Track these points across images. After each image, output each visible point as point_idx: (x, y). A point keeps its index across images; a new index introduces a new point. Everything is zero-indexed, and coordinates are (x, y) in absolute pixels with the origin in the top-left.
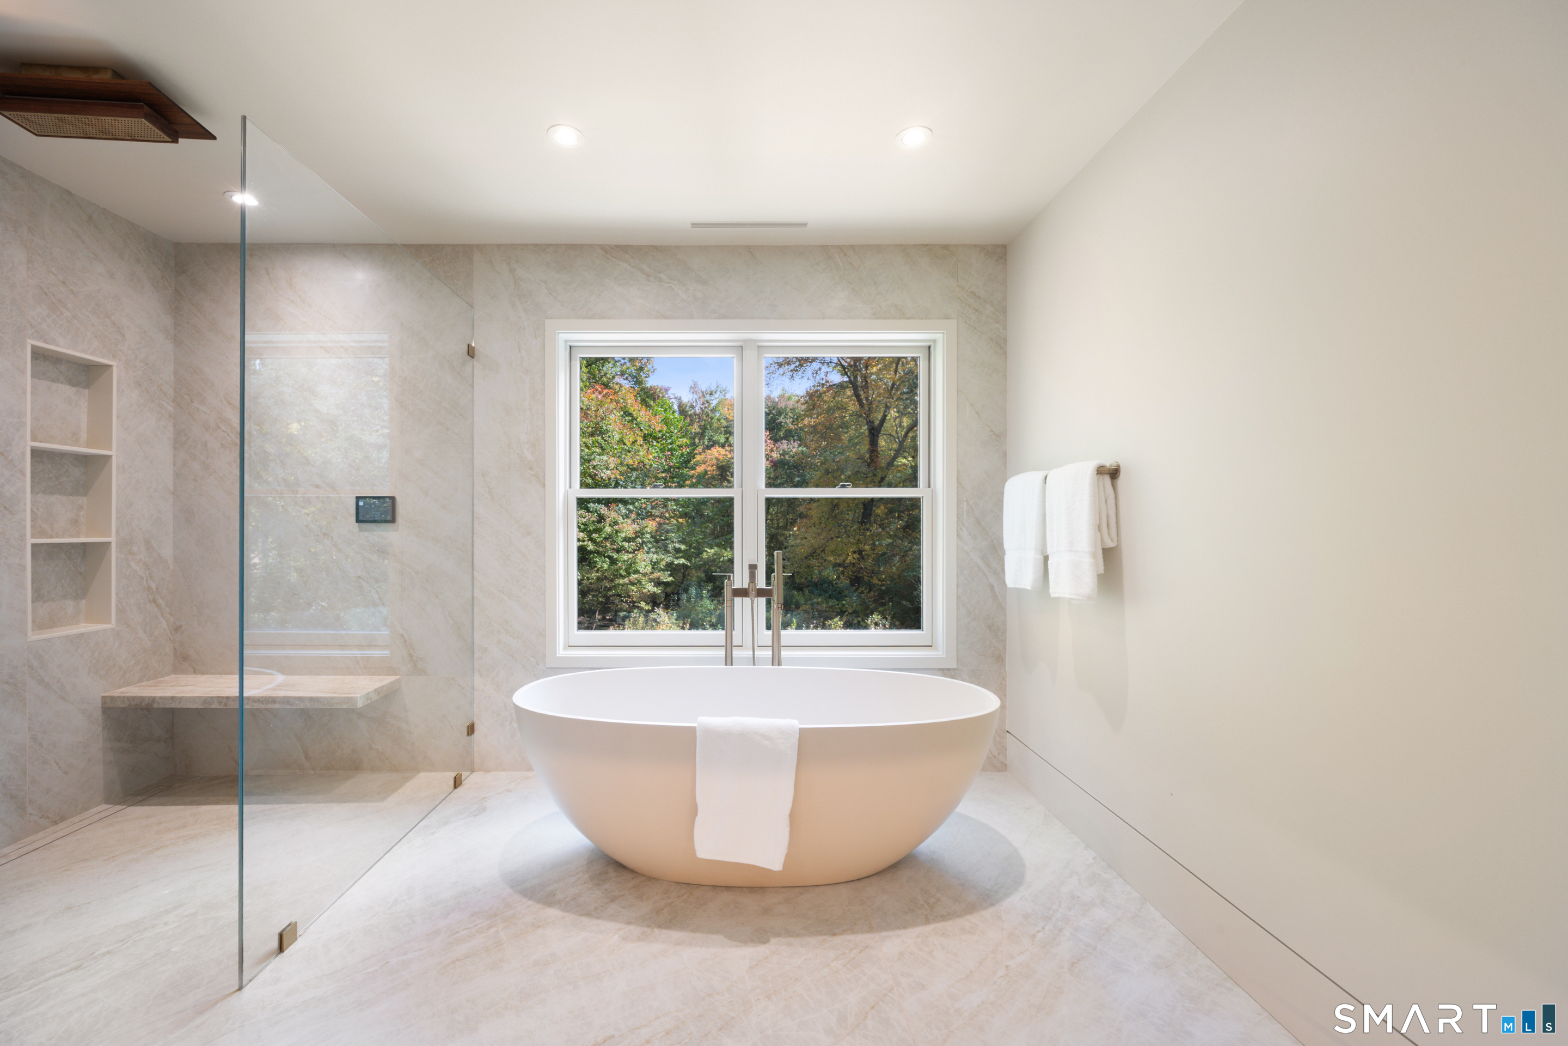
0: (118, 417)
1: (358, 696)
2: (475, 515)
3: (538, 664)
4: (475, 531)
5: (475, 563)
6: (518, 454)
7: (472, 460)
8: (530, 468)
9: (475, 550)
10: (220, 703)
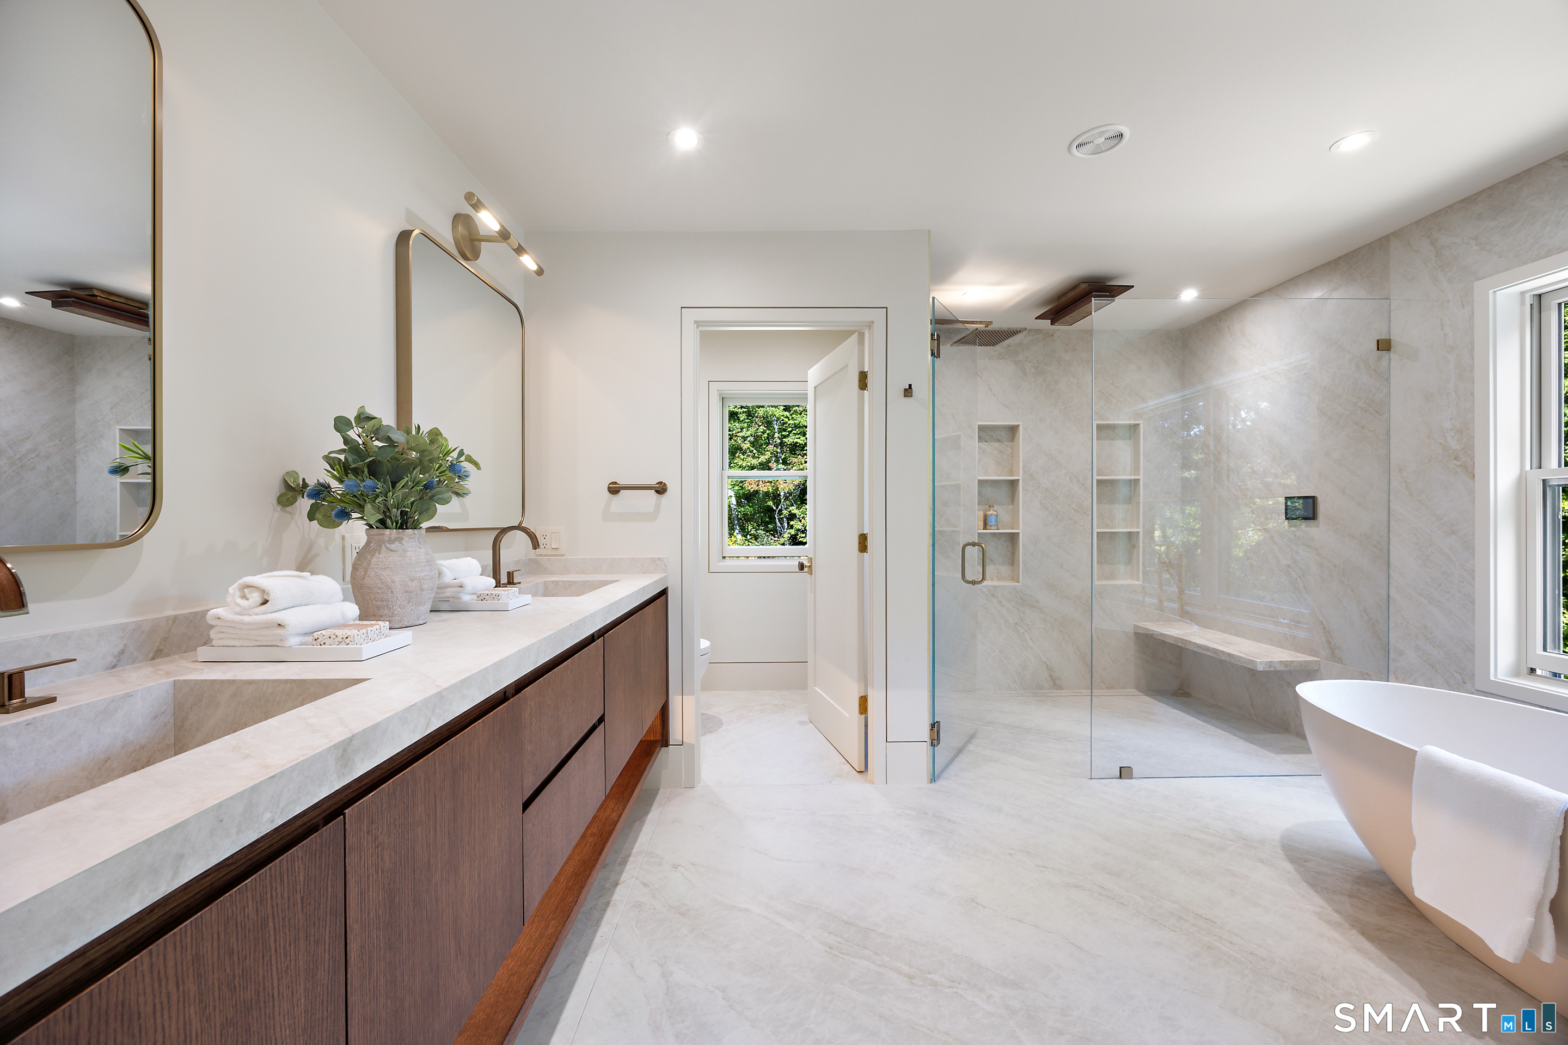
0: (1144, 455)
1: (1258, 660)
2: (1391, 512)
3: (1464, 682)
4: (1391, 529)
5: (1390, 562)
6: (1441, 444)
7: (1388, 456)
8: (1456, 458)
9: (1391, 548)
10: (1182, 643)
